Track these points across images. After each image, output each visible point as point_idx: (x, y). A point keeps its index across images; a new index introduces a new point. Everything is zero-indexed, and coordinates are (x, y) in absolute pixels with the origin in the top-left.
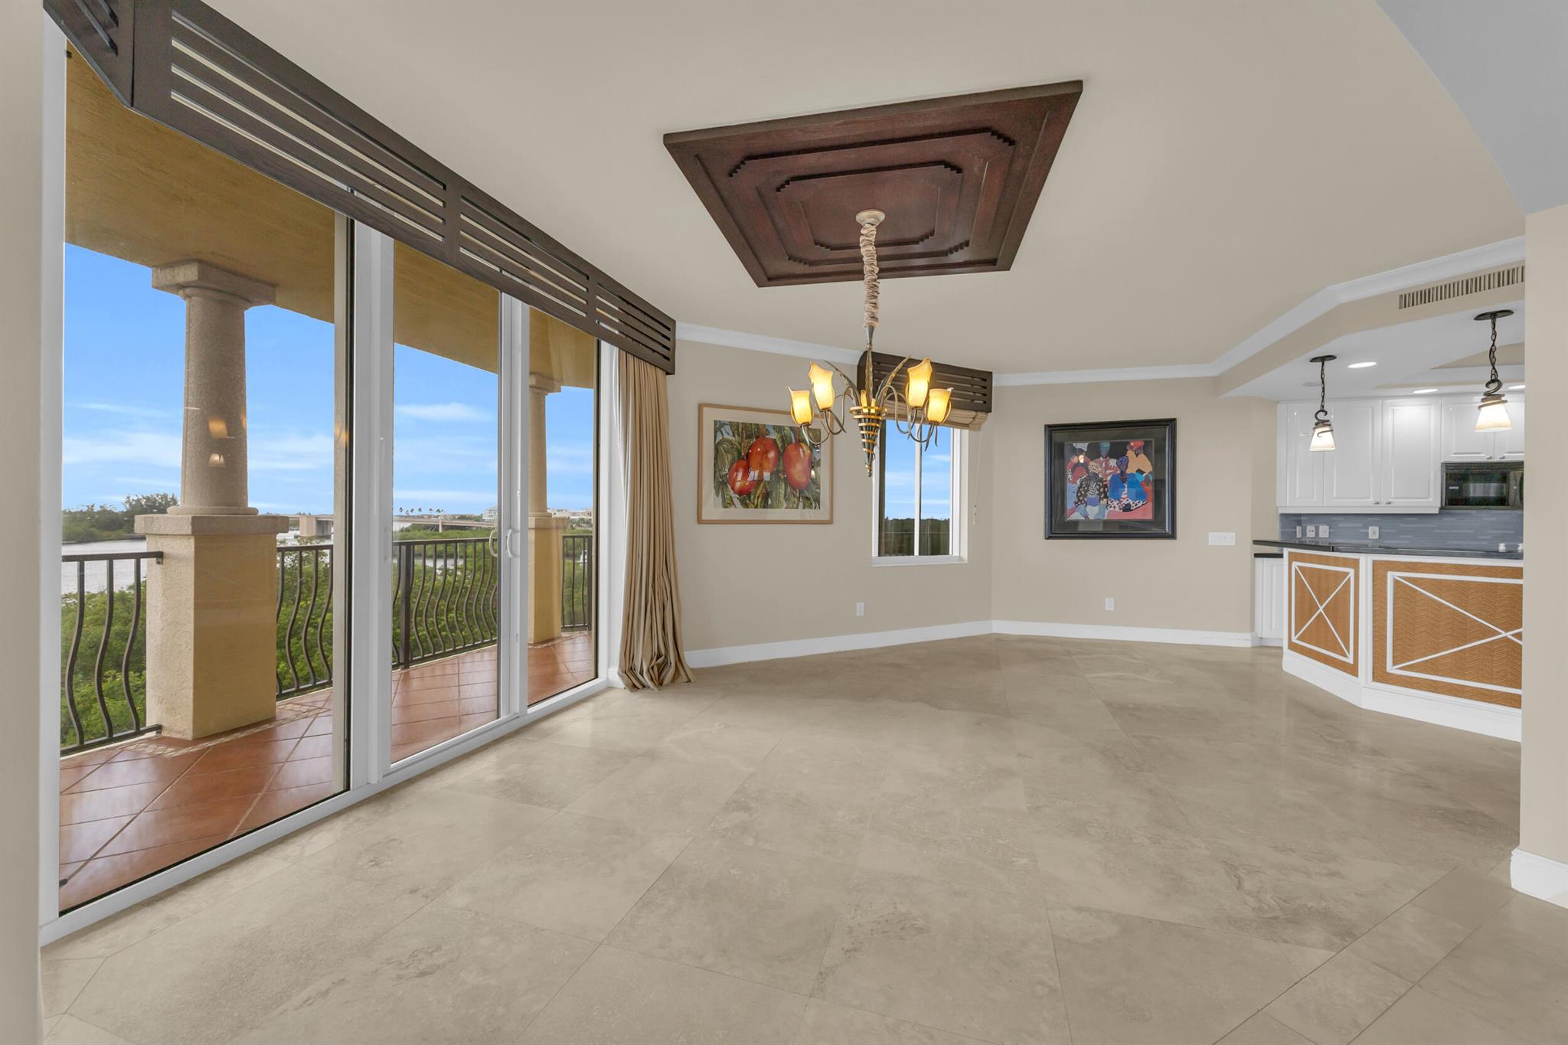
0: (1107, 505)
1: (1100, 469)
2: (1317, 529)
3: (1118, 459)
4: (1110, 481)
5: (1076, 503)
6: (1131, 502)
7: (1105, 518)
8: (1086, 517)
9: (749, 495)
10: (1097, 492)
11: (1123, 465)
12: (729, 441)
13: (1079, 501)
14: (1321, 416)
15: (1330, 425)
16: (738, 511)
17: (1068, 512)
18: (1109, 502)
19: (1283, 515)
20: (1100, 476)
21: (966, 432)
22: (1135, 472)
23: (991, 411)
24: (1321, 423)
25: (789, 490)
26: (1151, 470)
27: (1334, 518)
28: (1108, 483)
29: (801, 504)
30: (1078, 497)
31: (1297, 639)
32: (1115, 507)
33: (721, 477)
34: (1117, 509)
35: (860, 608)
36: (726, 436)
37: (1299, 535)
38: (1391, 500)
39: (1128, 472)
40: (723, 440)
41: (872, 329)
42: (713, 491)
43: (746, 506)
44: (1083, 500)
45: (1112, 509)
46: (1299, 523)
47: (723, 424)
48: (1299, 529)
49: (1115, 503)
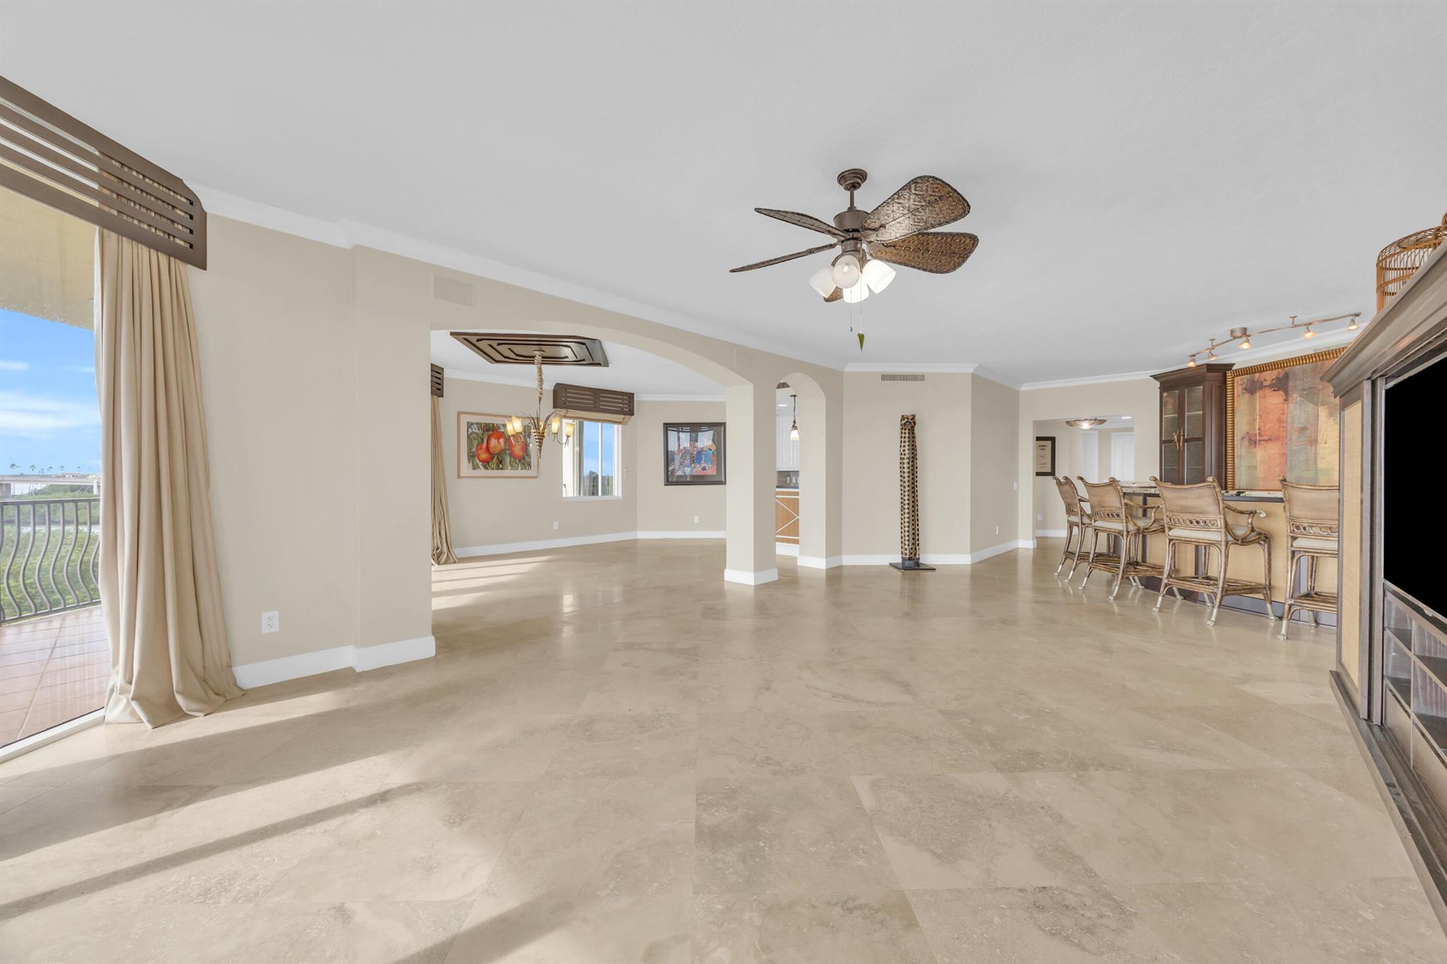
5: (678, 467)
6: (705, 465)
7: (693, 475)
8: (685, 473)
9: (488, 463)
10: (690, 460)
12: (476, 433)
13: (680, 465)
16: (482, 471)
17: (675, 472)
18: (695, 466)
19: (779, 472)
20: (691, 451)
21: (620, 426)
22: (707, 450)
23: (633, 415)
25: (512, 459)
26: (715, 449)
28: (694, 455)
29: (520, 468)
30: (680, 463)
32: (698, 468)
33: (472, 453)
34: (699, 470)
35: (556, 525)
36: (474, 430)
37: (788, 482)
40: (473, 433)
41: (540, 399)
42: (467, 461)
43: (487, 468)
44: (682, 465)
45: (697, 470)
46: (789, 476)
47: (472, 424)
48: (788, 478)
49: (698, 466)
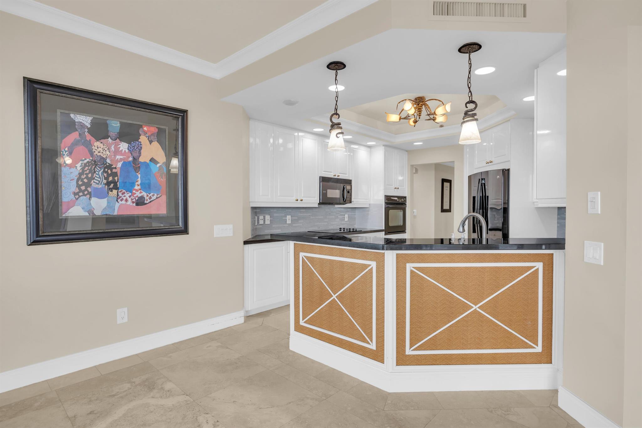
0: (118, 197)
1: (108, 152)
2: (264, 217)
3: (129, 143)
4: (121, 168)
5: (75, 194)
6: (144, 194)
7: (116, 213)
8: (89, 212)
10: (105, 181)
11: (136, 150)
13: (81, 191)
14: (335, 120)
15: (341, 128)
17: (64, 207)
18: (120, 194)
19: (251, 208)
20: (108, 161)
22: (148, 161)
24: (334, 126)
26: (165, 161)
27: (272, 210)
28: (118, 171)
30: (78, 186)
31: (305, 322)
32: (126, 200)
34: (129, 202)
38: (302, 198)
39: (141, 160)
44: (86, 190)
45: (123, 202)
46: (256, 214)
49: (127, 195)
